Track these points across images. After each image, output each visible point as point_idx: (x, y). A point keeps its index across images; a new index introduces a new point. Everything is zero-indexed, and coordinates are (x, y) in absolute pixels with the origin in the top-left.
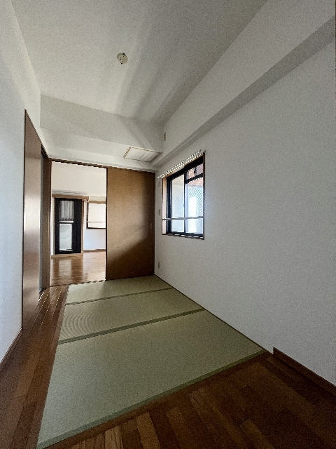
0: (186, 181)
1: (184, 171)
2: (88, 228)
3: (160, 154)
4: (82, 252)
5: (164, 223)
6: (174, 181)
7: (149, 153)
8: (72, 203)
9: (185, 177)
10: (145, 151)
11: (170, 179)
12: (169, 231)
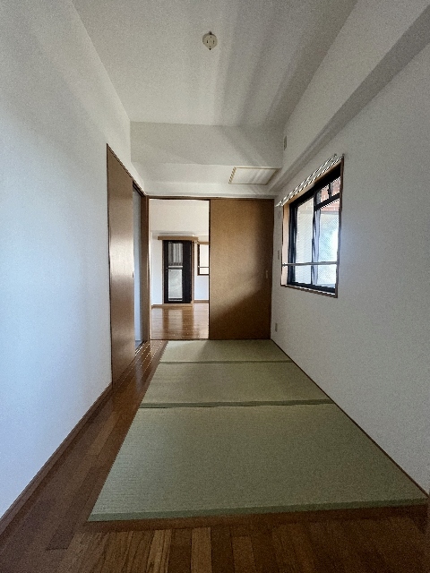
0: (317, 207)
1: (312, 193)
2: (199, 274)
3: (277, 171)
4: (192, 302)
5: (285, 269)
6: (301, 208)
7: (262, 172)
8: (180, 245)
9: (315, 201)
10: (255, 170)
11: (294, 206)
12: (291, 281)
